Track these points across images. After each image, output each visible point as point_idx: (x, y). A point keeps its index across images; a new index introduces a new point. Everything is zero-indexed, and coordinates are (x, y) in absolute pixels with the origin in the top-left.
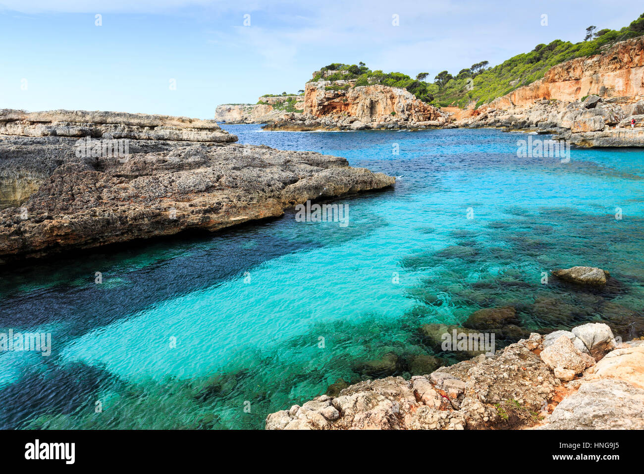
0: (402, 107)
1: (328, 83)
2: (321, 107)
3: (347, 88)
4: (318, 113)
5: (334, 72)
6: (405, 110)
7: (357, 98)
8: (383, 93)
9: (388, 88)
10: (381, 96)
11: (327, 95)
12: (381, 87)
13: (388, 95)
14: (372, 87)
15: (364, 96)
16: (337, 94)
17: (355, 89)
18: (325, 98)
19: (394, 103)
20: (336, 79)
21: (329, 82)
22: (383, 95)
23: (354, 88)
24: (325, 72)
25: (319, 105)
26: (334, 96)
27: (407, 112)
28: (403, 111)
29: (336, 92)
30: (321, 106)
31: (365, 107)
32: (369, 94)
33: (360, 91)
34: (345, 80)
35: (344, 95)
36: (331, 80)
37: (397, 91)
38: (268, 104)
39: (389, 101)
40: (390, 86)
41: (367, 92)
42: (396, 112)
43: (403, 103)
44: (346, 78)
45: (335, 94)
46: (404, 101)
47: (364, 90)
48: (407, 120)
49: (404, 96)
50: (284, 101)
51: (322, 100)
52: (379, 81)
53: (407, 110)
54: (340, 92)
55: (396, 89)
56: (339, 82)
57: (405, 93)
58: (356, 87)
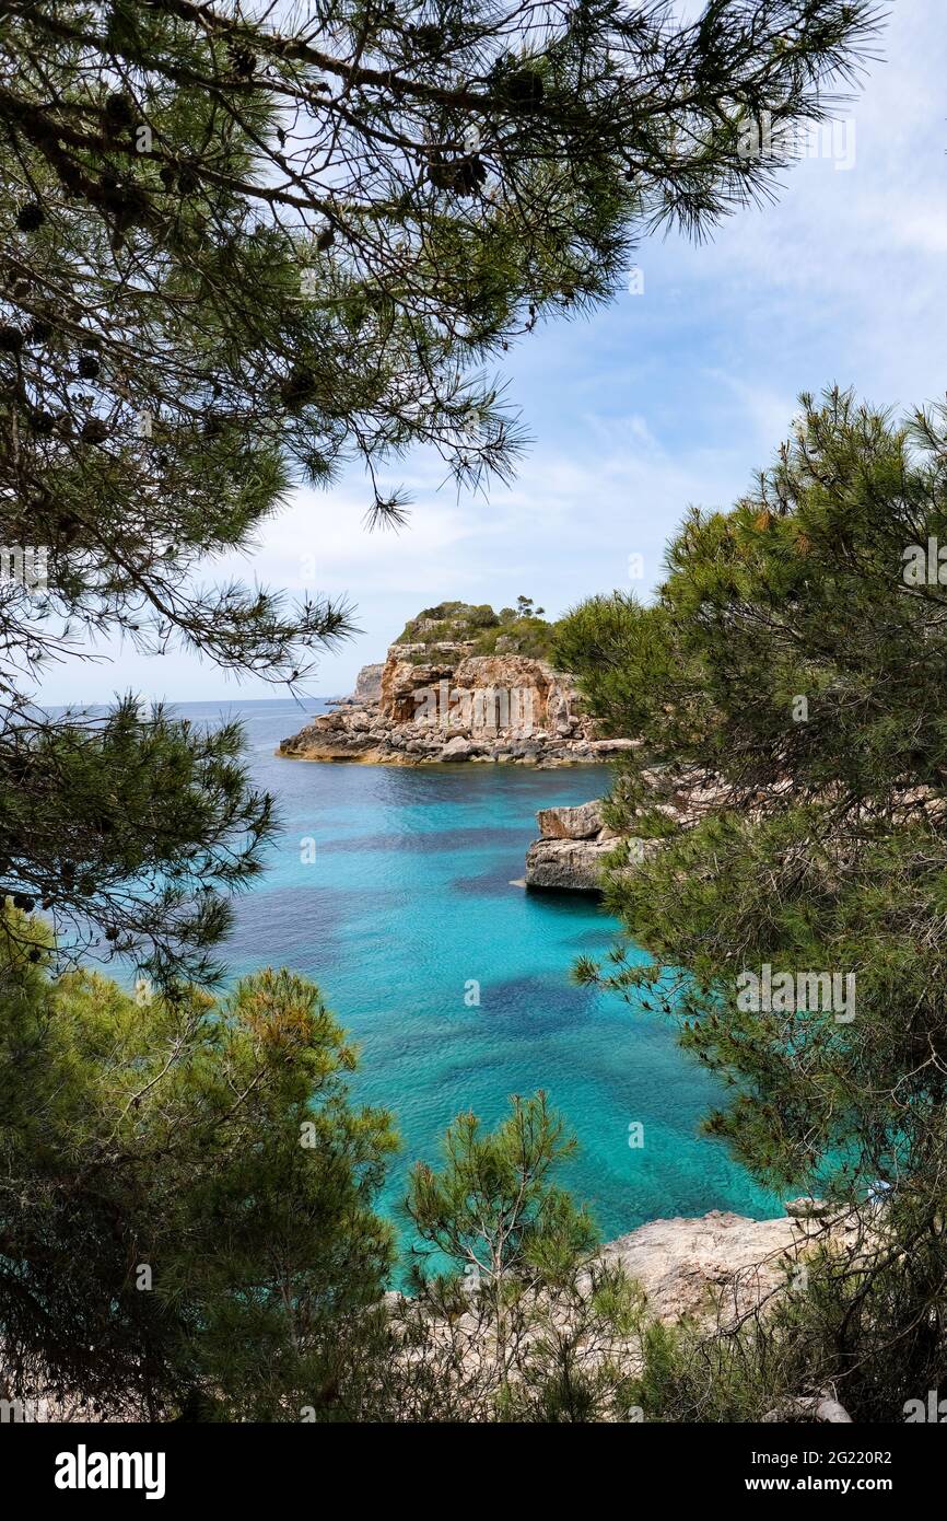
0: (561, 704)
2: (404, 701)
4: (399, 714)
7: (473, 682)
8: (520, 672)
9: (531, 662)
10: (516, 679)
12: (516, 659)
13: (532, 679)
14: (500, 660)
15: (485, 678)
16: (437, 673)
18: (411, 680)
21: (423, 645)
22: (521, 677)
24: (420, 623)
25: (400, 696)
26: (431, 677)
27: (571, 718)
28: (562, 716)
29: (434, 669)
30: (403, 698)
32: (495, 676)
33: (478, 666)
34: (456, 640)
35: (449, 675)
36: (427, 641)
37: (548, 671)
40: (535, 658)
41: (490, 670)
42: (548, 718)
43: (564, 697)
44: (457, 637)
45: (433, 673)
46: (565, 693)
47: (485, 665)
48: (570, 736)
49: (564, 681)
51: (404, 686)
52: (517, 646)
53: (572, 714)
54: (442, 668)
55: (545, 664)
56: (444, 645)
58: (472, 656)
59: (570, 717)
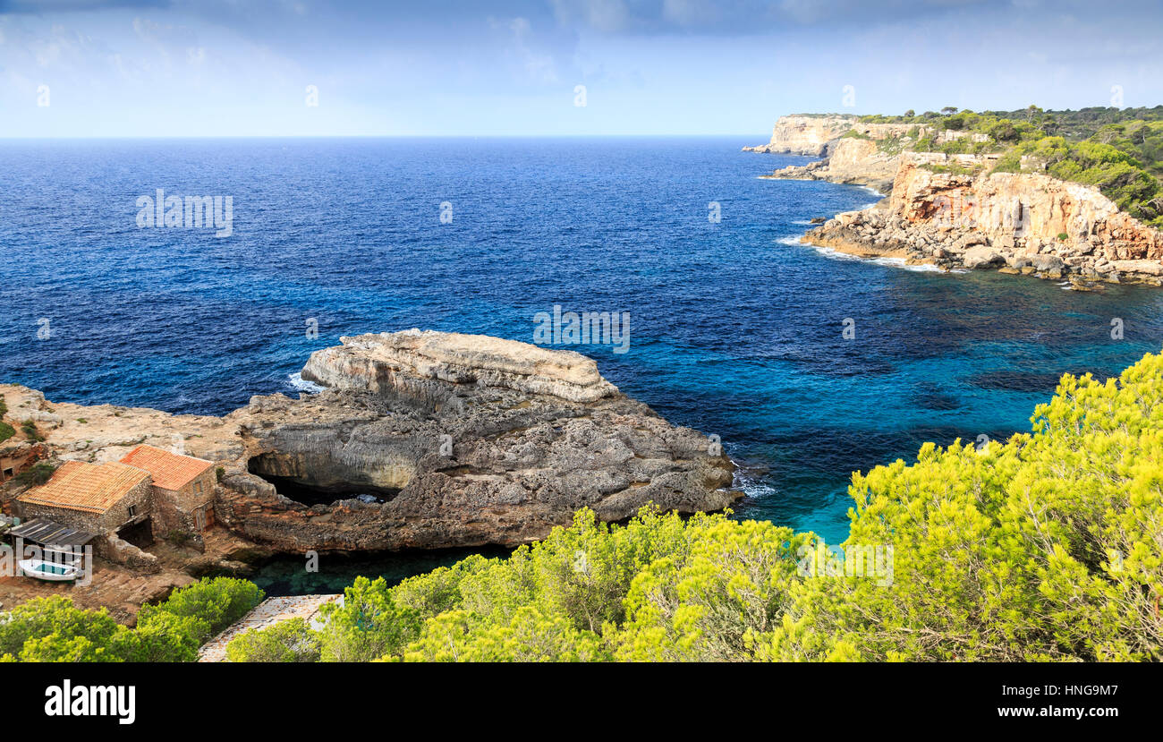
0: (1084, 224)
1: (941, 158)
2: (920, 204)
3: (975, 172)
4: (914, 214)
5: (958, 134)
6: (1090, 232)
7: (993, 194)
8: (1046, 191)
9: (1059, 182)
10: (1041, 198)
11: (933, 182)
12: (1043, 180)
13: (1057, 198)
14: (1025, 178)
15: (1006, 194)
16: (956, 182)
17: (993, 176)
18: (929, 187)
19: (1069, 215)
20: (958, 151)
21: (944, 156)
22: (1046, 196)
23: (988, 175)
24: (940, 133)
25: (917, 199)
26: (950, 185)
27: (1092, 238)
28: (1084, 234)
29: (953, 178)
30: (920, 201)
31: (1005, 217)
32: (1018, 192)
33: (1000, 181)
34: (976, 154)
35: (969, 184)
36: (947, 152)
37: (1075, 191)
38: (868, 138)
39: (1057, 210)
40: (1064, 180)
41: (1012, 187)
42: (1070, 235)
43: (1088, 217)
44: (979, 149)
45: (952, 181)
46: (1089, 213)
47: (1008, 181)
48: (1089, 254)
49: (1091, 204)
50: (903, 135)
51: (922, 191)
52: (1044, 165)
53: (1093, 234)
54: (962, 179)
55: (1076, 187)
56: (963, 158)
57: (1093, 195)
58: (995, 171)
59: (1093, 236)
